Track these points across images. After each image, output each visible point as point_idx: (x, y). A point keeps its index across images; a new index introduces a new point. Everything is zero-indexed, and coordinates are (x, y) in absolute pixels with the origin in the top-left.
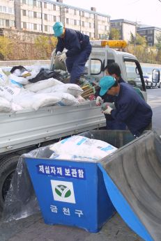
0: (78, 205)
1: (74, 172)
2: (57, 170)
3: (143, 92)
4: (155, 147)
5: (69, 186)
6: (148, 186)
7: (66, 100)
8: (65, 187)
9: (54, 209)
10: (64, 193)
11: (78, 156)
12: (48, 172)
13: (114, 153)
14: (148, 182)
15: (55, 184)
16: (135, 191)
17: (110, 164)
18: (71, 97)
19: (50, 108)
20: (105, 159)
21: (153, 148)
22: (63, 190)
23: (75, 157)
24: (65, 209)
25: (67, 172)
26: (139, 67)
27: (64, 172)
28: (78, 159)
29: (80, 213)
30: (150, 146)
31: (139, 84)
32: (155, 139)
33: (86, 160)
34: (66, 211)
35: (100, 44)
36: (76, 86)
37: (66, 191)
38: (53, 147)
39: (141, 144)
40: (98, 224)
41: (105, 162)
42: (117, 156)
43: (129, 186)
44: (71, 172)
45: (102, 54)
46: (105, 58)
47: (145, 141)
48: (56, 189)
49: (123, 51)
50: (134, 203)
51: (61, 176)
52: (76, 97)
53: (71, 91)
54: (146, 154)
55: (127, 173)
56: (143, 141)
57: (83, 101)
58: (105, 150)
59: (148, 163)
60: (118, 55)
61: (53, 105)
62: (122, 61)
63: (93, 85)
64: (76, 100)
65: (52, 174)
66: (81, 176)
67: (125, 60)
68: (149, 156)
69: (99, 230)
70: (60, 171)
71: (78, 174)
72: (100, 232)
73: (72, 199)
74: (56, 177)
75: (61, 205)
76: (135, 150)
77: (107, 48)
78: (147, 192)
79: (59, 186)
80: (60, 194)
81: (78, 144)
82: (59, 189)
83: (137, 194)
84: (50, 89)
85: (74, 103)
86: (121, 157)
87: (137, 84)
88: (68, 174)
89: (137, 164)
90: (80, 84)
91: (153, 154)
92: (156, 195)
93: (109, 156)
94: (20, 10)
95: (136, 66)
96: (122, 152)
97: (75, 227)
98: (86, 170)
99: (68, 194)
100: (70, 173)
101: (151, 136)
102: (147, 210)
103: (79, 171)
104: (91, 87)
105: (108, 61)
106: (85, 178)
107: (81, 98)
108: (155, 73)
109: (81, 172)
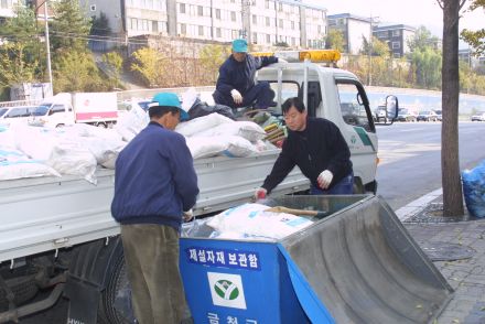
0: (250, 311)
1: (243, 258)
2: (216, 256)
3: (370, 134)
4: (381, 222)
5: (236, 281)
6: (366, 283)
7: (236, 147)
8: (230, 283)
9: (214, 319)
10: (228, 293)
11: (250, 234)
12: (203, 260)
13: (306, 229)
14: (367, 277)
15: (214, 278)
16: (343, 290)
17: (299, 245)
18: (244, 143)
19: (210, 160)
20: (291, 238)
21: (378, 224)
22: (226, 287)
23: (246, 235)
24: (230, 318)
25: (232, 258)
26: (362, 93)
27: (227, 259)
28: (250, 239)
30: (371, 219)
31: (364, 120)
32: (381, 209)
33: (262, 239)
34: (232, 322)
35: (296, 57)
36: (253, 125)
37: (231, 289)
38: (212, 221)
39: (355, 216)
41: (291, 241)
42: (311, 233)
43: (333, 282)
44: (238, 258)
45: (299, 73)
46: (304, 80)
47: (362, 210)
48: (216, 288)
49: (335, 67)
50: (340, 309)
51: (222, 265)
52: (253, 142)
53: (247, 133)
54: (365, 232)
55: (327, 256)
56: (358, 211)
57: (265, 149)
58: (293, 224)
59: (368, 247)
60: (324, 73)
61: (216, 156)
62: (331, 81)
64: (254, 148)
65: (209, 263)
66: (254, 264)
67: (337, 82)
68: (370, 236)
70: (221, 258)
71: (248, 262)
73: (240, 303)
74: (216, 267)
75: (224, 312)
76: (343, 224)
77: (307, 64)
78: (364, 293)
79: (221, 282)
80: (222, 294)
81: (251, 216)
82: (221, 287)
83: (346, 296)
84: (211, 131)
85: (250, 152)
86: (319, 235)
87: (361, 120)
88: (233, 263)
89: (347, 248)
90: (261, 122)
91: (376, 233)
92: (379, 297)
93: (299, 233)
94: (175, 3)
95: (357, 92)
96: (321, 228)
98: (261, 255)
99: (234, 295)
100: (237, 261)
101: (374, 203)
103: (251, 257)
104: (281, 127)
105: (309, 83)
106: (259, 269)
107: (262, 144)
108: (391, 102)
109: (253, 259)
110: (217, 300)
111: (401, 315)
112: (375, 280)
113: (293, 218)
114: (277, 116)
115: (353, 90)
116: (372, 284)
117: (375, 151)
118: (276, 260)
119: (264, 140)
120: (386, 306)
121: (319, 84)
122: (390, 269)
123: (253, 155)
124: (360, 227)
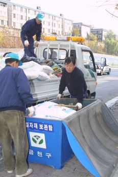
0: (48, 150)
1: (46, 126)
2: (34, 125)
3: (94, 73)
4: (102, 111)
5: (42, 136)
6: (97, 137)
7: (42, 76)
8: (39, 137)
9: (31, 152)
10: (38, 141)
12: (28, 126)
13: (74, 114)
14: (96, 134)
15: (32, 135)
16: (88, 141)
17: (71, 122)
18: (45, 75)
20: (68, 118)
21: (101, 112)
22: (38, 139)
23: (47, 116)
24: (39, 153)
25: (41, 126)
26: (92, 56)
27: (39, 127)
28: (49, 118)
29: (49, 155)
30: (98, 110)
31: (92, 66)
32: (102, 105)
33: (54, 118)
34: (39, 154)
35: (66, 39)
36: (49, 67)
37: (40, 140)
39: (93, 109)
40: (62, 163)
41: (68, 120)
42: (76, 116)
43: (84, 137)
44: (44, 126)
45: (67, 46)
46: (69, 49)
47: (95, 106)
48: (33, 139)
50: (87, 149)
51: (36, 129)
52: (48, 74)
53: (45, 70)
54: (96, 115)
55: (82, 128)
57: (53, 77)
58: (67, 112)
59: (97, 122)
60: (77, 47)
61: (33, 80)
62: (80, 50)
63: (60, 66)
64: (48, 77)
65: (31, 128)
66: (51, 129)
67: (83, 50)
68: (98, 117)
69: (62, 167)
70: (36, 126)
71: (48, 128)
72: (63, 169)
73: (44, 146)
74: (33, 130)
75: (36, 150)
76: (88, 112)
77: (70, 42)
79: (35, 136)
80: (35, 142)
81: (49, 107)
82: (35, 138)
83: (89, 143)
84: (30, 69)
85: (47, 79)
86: (79, 117)
88: (41, 128)
89: (89, 122)
90: (51, 65)
91: (100, 115)
92: (102, 144)
93: (71, 116)
94: (11, 14)
95: (90, 55)
97: (45, 165)
98: (54, 126)
99: (41, 142)
100: (43, 128)
101: (100, 103)
102: (95, 154)
103: (49, 126)
104: (59, 68)
105: (71, 50)
106: (53, 131)
107: (52, 75)
108: (103, 60)
109: (50, 127)
110: (33, 144)
111: (111, 151)
112: (100, 136)
113: (67, 109)
114: (58, 63)
115: (89, 54)
116: (99, 138)
117: (96, 80)
118: (61, 128)
119: (52, 74)
120: (105, 148)
121: (75, 51)
122: (106, 131)
123: (48, 80)
124: (94, 113)
